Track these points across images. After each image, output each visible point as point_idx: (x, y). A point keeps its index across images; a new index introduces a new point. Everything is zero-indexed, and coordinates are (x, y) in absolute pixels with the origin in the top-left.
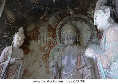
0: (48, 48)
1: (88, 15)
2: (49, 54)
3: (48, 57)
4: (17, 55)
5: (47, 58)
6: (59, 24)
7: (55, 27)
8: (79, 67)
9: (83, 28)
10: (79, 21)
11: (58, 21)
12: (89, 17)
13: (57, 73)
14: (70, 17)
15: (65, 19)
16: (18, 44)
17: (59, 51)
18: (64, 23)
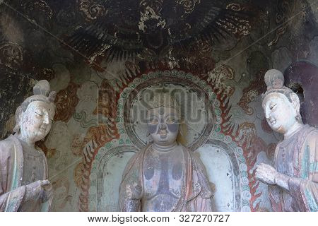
0: (91, 146)
1: (208, 80)
2: (91, 161)
3: (89, 170)
4: (35, 168)
5: (87, 173)
6: (131, 85)
7: (118, 90)
10: (183, 86)
11: (131, 76)
12: (209, 84)
14: (165, 73)
15: (150, 74)
16: (40, 133)
17: (121, 155)
18: (144, 83)
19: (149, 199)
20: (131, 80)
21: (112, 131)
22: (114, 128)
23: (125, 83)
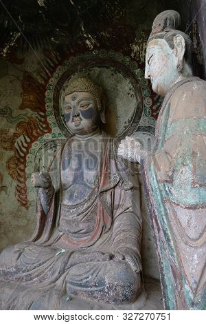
0: (23, 141)
1: (133, 55)
2: (25, 155)
3: (24, 163)
5: (22, 167)
6: (55, 75)
7: (43, 82)
8: (105, 188)
9: (117, 90)
10: (108, 68)
11: (52, 65)
12: (133, 60)
13: (50, 204)
14: (86, 56)
15: (72, 60)
17: (54, 149)
18: (68, 71)
19: (65, 190)
20: (53, 70)
21: (44, 126)
22: (45, 122)
23: (49, 74)
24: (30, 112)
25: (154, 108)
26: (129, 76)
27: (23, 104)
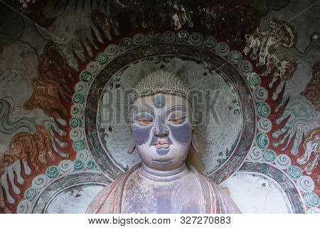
1: (246, 51)
2: (17, 202)
6: (101, 57)
7: (76, 66)
10: (198, 62)
11: (100, 40)
14: (165, 38)
15: (138, 39)
17: (76, 192)
18: (126, 55)
20: (102, 48)
21: (62, 145)
22: (66, 139)
23: (91, 54)
24: (40, 116)
25: (275, 135)
26: (234, 81)
27: (32, 99)
